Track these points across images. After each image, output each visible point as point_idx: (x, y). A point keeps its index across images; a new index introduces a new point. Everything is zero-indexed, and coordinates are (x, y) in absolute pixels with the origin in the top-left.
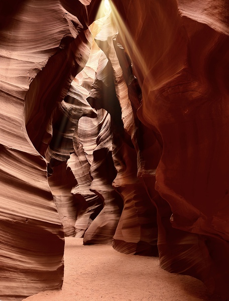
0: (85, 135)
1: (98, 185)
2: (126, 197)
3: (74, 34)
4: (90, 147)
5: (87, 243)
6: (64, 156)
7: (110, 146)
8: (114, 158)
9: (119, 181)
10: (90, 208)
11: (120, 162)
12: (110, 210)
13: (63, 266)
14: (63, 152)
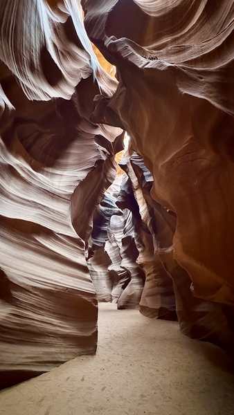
0: (116, 228)
1: (126, 263)
2: (147, 271)
3: (104, 158)
4: (119, 236)
5: (120, 308)
6: (102, 243)
7: (133, 234)
8: (136, 242)
9: (141, 259)
10: (122, 281)
11: (141, 245)
12: (136, 282)
13: (97, 332)
14: (101, 239)
